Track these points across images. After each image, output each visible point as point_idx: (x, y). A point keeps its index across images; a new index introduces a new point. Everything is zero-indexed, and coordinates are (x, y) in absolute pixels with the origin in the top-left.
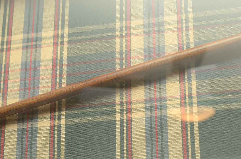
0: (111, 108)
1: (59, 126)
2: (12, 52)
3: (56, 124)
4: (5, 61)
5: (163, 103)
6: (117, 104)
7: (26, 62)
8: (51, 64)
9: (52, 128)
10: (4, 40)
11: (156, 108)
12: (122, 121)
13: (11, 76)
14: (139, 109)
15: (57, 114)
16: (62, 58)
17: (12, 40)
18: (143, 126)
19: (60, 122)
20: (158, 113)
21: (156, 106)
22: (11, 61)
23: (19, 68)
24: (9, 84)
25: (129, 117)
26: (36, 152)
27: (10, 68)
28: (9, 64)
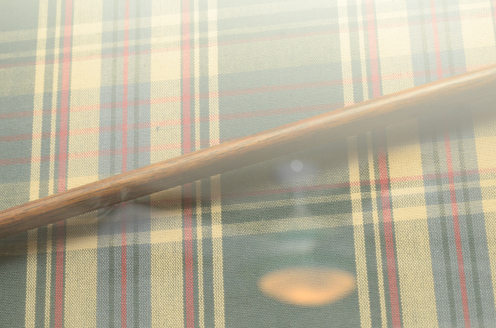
0: (340, 198)
1: (208, 242)
2: (75, 64)
3: (200, 237)
4: (59, 85)
5: (470, 185)
6: (352, 188)
7: (114, 87)
8: (177, 92)
9: (189, 248)
10: (54, 34)
11: (454, 196)
12: (368, 227)
13: (75, 120)
14: (410, 201)
15: (199, 211)
16: (204, 79)
17: (74, 35)
18: (423, 238)
19: (210, 232)
20: (461, 209)
21: (453, 193)
22: (75, 86)
23: (96, 100)
24: (72, 139)
25: (386, 219)
26: (150, 307)
27: (73, 101)
28: (68, 93)
